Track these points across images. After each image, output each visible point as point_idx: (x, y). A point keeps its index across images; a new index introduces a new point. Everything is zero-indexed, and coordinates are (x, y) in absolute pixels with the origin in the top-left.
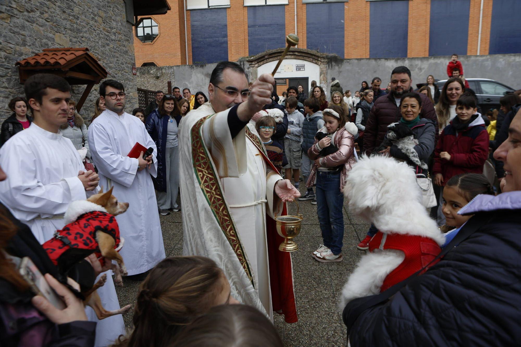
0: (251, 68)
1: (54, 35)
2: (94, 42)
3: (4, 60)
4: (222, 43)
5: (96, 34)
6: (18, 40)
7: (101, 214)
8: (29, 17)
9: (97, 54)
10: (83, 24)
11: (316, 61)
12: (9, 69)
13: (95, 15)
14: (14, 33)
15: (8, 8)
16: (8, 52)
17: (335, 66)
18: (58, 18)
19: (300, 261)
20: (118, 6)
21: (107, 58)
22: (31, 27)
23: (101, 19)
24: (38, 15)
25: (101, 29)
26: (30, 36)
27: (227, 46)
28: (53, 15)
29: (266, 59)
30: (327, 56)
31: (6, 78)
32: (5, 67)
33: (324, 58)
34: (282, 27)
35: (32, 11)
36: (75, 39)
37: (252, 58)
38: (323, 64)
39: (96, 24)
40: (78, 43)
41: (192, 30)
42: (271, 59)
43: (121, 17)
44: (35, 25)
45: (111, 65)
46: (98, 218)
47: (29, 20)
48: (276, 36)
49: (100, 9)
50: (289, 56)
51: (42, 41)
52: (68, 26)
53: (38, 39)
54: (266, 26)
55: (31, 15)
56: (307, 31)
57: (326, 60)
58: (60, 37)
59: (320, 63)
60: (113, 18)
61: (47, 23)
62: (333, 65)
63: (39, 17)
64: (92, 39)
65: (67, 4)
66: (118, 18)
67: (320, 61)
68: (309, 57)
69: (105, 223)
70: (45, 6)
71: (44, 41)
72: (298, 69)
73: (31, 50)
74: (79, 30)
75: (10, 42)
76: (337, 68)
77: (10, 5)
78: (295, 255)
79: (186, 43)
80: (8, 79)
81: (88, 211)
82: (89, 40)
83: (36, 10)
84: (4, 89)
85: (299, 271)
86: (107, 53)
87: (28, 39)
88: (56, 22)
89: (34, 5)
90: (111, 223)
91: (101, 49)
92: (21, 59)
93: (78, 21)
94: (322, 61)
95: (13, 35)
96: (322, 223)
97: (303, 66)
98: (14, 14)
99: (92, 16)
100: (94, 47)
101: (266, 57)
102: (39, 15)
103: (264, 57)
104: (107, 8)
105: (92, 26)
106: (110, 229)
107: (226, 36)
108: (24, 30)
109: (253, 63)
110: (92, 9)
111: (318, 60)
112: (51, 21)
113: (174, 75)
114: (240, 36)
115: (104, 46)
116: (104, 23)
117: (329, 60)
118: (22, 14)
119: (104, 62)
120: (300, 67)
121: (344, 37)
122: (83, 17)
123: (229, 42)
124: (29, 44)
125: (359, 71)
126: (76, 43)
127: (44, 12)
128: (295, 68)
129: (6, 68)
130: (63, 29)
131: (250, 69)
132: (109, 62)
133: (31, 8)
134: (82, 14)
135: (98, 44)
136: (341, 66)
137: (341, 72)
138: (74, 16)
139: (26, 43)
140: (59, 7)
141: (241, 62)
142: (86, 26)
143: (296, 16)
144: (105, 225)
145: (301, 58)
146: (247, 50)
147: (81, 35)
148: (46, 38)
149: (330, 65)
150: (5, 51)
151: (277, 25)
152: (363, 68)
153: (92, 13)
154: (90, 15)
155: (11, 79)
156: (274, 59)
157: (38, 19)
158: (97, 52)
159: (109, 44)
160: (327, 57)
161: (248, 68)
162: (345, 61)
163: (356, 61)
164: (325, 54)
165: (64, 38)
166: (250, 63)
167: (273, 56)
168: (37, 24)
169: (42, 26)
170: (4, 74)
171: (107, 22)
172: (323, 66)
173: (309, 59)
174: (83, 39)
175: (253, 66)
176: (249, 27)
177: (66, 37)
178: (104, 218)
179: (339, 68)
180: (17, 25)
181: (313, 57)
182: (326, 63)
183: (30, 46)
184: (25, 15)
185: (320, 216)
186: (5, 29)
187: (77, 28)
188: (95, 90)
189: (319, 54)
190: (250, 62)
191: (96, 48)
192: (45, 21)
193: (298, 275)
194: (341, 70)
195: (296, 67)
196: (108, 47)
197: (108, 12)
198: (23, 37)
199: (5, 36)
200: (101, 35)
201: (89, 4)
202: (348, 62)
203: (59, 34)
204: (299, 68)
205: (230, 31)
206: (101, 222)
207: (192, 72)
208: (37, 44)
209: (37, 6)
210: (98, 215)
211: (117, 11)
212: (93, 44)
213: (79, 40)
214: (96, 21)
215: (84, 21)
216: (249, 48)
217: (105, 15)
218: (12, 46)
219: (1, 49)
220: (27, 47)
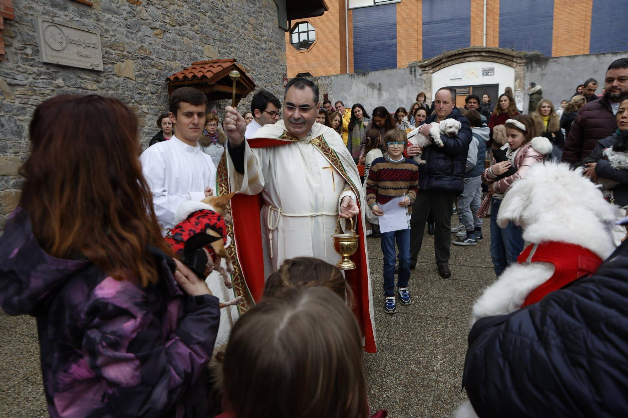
0: (424, 75)
1: (203, 47)
2: (243, 52)
3: (155, 77)
4: (390, 46)
5: (246, 43)
6: (168, 56)
7: (210, 212)
8: (180, 31)
9: (246, 65)
10: (233, 33)
11: (510, 63)
12: (159, 85)
13: (246, 23)
14: (166, 48)
15: (162, 24)
16: (159, 68)
17: (536, 67)
18: (208, 29)
19: (466, 311)
20: (270, 11)
21: (257, 69)
22: (182, 40)
23: (251, 26)
24: (188, 28)
25: (251, 38)
26: (180, 50)
27: (396, 49)
28: (203, 26)
29: (444, 63)
30: (525, 55)
31: (156, 95)
32: (156, 83)
33: (521, 58)
34: (466, 21)
35: (184, 24)
36: (223, 50)
37: (426, 62)
38: (520, 66)
39: (245, 32)
40: (227, 54)
41: (354, 32)
42: (449, 63)
43: (273, 23)
44: (185, 38)
45: (260, 76)
46: (207, 216)
47: (180, 34)
48: (458, 33)
49: (250, 16)
50: (474, 58)
51: (191, 54)
52: (217, 37)
53: (188, 53)
54: (445, 21)
55: (182, 28)
56: (500, 24)
57: (524, 61)
58: (209, 48)
59: (515, 64)
60: (264, 24)
61: (197, 35)
62: (534, 67)
63: (190, 29)
64: (241, 49)
65: (218, 13)
66: (270, 24)
67: (516, 62)
68: (500, 58)
69: (214, 221)
70: (196, 17)
71: (193, 54)
72: (485, 74)
73: (180, 65)
74: (227, 40)
75: (162, 57)
76: (539, 70)
77: (164, 20)
78: (460, 303)
79: (347, 48)
80: (158, 96)
81: (197, 210)
82: (238, 50)
83: (187, 23)
84: (154, 106)
85: (464, 323)
86: (256, 63)
87: (178, 53)
88: (206, 34)
89: (186, 18)
90: (219, 221)
91: (250, 59)
92: (170, 75)
93: (228, 31)
94: (519, 61)
95: (164, 50)
96: (497, 264)
97: (492, 70)
98: (167, 29)
99: (242, 23)
100: (243, 57)
101: (444, 60)
102: (190, 28)
103: (440, 60)
104: (258, 14)
105: (241, 35)
106: (218, 227)
107: (395, 37)
108: (175, 45)
109: (427, 69)
110: (242, 16)
111: (513, 61)
112: (201, 32)
113: (331, 87)
114: (412, 36)
115: (253, 56)
116: (254, 30)
117: (528, 60)
118: (174, 28)
119: (253, 74)
120: (488, 71)
121: (552, 28)
122: (233, 26)
123: (398, 45)
124: (178, 59)
125: (572, 72)
126: (225, 54)
127: (195, 24)
128: (481, 73)
129: (157, 85)
130: (212, 40)
131: (422, 76)
132: (258, 73)
133: (183, 21)
134: (232, 22)
135: (247, 55)
136: (545, 67)
137: (544, 75)
138: (223, 25)
139: (176, 58)
140: (209, 17)
141: (412, 68)
142: (235, 35)
143: (485, 6)
144: (213, 223)
145: (489, 59)
146: (421, 53)
147: (230, 45)
148: (196, 51)
149: (530, 67)
150: (157, 68)
151: (460, 19)
152: (578, 68)
153: (242, 20)
154: (240, 23)
155: (160, 95)
156: (454, 62)
157: (188, 31)
158: (246, 63)
159: (259, 53)
160: (526, 57)
161: (421, 75)
162: (551, 60)
163: (568, 59)
164: (523, 53)
165: (213, 49)
166: (423, 69)
167: (453, 58)
168: (187, 37)
169: (191, 39)
170: (155, 90)
171: (257, 29)
172: (519, 68)
173: (500, 61)
174: (232, 50)
175: (426, 72)
176: (423, 24)
177: (214, 48)
178: (212, 217)
179: (542, 69)
180: (169, 40)
181: (506, 57)
182: (524, 64)
183: (180, 60)
184: (177, 29)
185: (494, 256)
186: (158, 45)
187: (226, 38)
188: (243, 104)
189: (514, 53)
190: (423, 67)
191: (245, 58)
192: (195, 33)
193: (461, 327)
194: (544, 72)
195: (483, 71)
196: (258, 57)
197: (259, 19)
198: (174, 51)
199: (157, 53)
200: (250, 44)
201: (239, 11)
202: (555, 61)
203: (208, 45)
204: (486, 72)
205: (401, 32)
206: (210, 220)
207: (352, 82)
208: (187, 58)
209: (188, 19)
210: (207, 213)
211: (269, 16)
212: (242, 55)
213: (227, 50)
214: (246, 29)
215: (234, 30)
216: (423, 50)
217: (256, 21)
218: (163, 61)
219: (153, 66)
220: (177, 62)
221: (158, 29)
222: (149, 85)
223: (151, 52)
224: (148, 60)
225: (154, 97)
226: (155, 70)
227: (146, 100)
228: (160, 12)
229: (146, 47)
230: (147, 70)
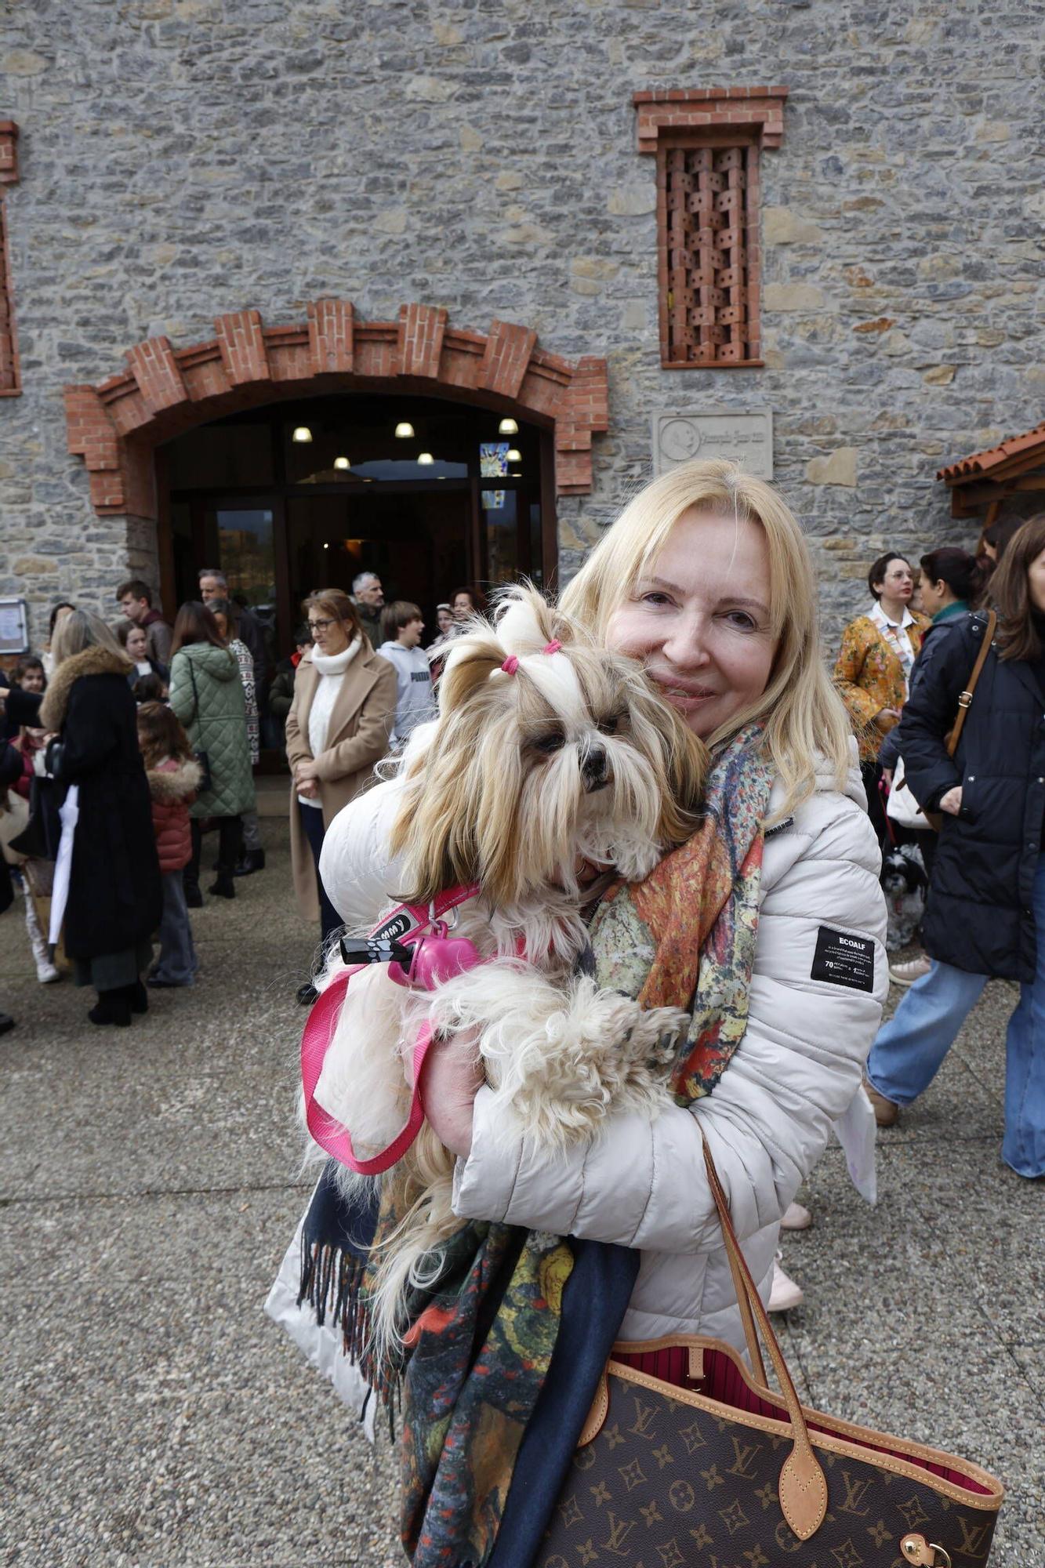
3: (915, 471)
6: (963, 418)
8: (1016, 352)
12: (928, 488)
14: (958, 402)
15: (956, 350)
16: (930, 451)
22: (1017, 374)
26: (1008, 398)
31: (913, 510)
32: (916, 485)
35: (1029, 332)
44: (1031, 365)
47: (1012, 358)
53: (1036, 400)
55: (1021, 346)
73: (1000, 432)
75: (943, 426)
77: (959, 341)
80: (919, 511)
84: (902, 536)
87: (998, 406)
89: (1038, 316)
95: (953, 408)
98: (968, 359)
108: (990, 389)
118: (992, 351)
124: (999, 419)
129: (918, 489)
133: (1028, 325)
139: (991, 418)
150: (923, 451)
155: (926, 510)
168: (1038, 361)
170: (911, 501)
180: (971, 383)
183: (1003, 421)
184: (1002, 351)
186: (932, 400)
198: (984, 406)
199: (929, 418)
208: (1028, 412)
218: (944, 435)
219: (913, 450)
220: (993, 427)
221: (936, 365)
222: (898, 490)
223: (908, 422)
224: (898, 440)
225: (910, 514)
226: (916, 458)
227: (882, 523)
228: (950, 325)
229: (897, 412)
230: (890, 462)
